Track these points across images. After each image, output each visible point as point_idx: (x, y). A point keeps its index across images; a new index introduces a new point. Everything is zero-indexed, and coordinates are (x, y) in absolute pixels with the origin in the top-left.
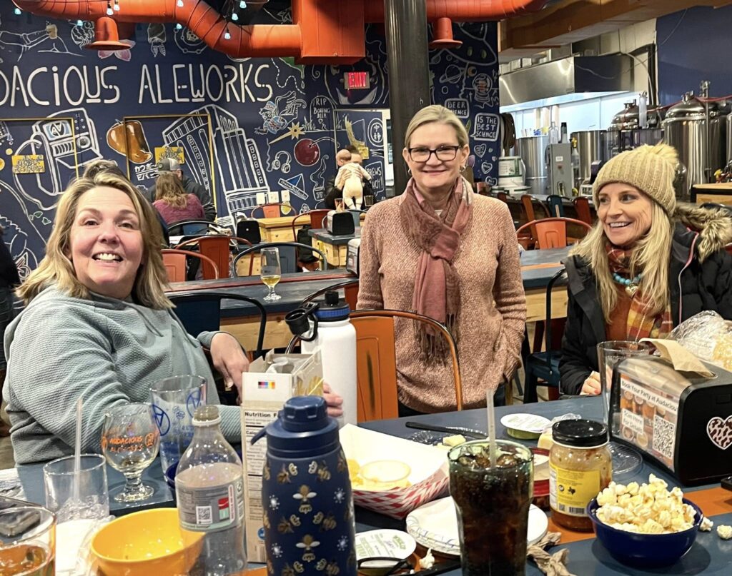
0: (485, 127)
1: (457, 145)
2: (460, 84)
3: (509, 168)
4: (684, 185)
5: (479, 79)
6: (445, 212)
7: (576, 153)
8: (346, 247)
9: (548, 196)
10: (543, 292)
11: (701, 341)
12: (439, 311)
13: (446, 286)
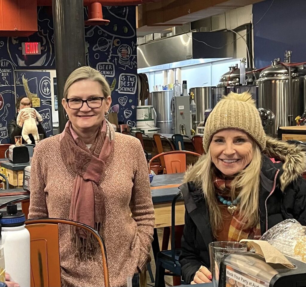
0: (126, 84)
1: (102, 96)
2: (108, 51)
3: (144, 114)
4: (272, 127)
5: (122, 48)
6: (94, 146)
7: (194, 103)
8: (23, 172)
9: (173, 135)
10: (169, 206)
11: (285, 241)
12: (89, 220)
13: (95, 201)
